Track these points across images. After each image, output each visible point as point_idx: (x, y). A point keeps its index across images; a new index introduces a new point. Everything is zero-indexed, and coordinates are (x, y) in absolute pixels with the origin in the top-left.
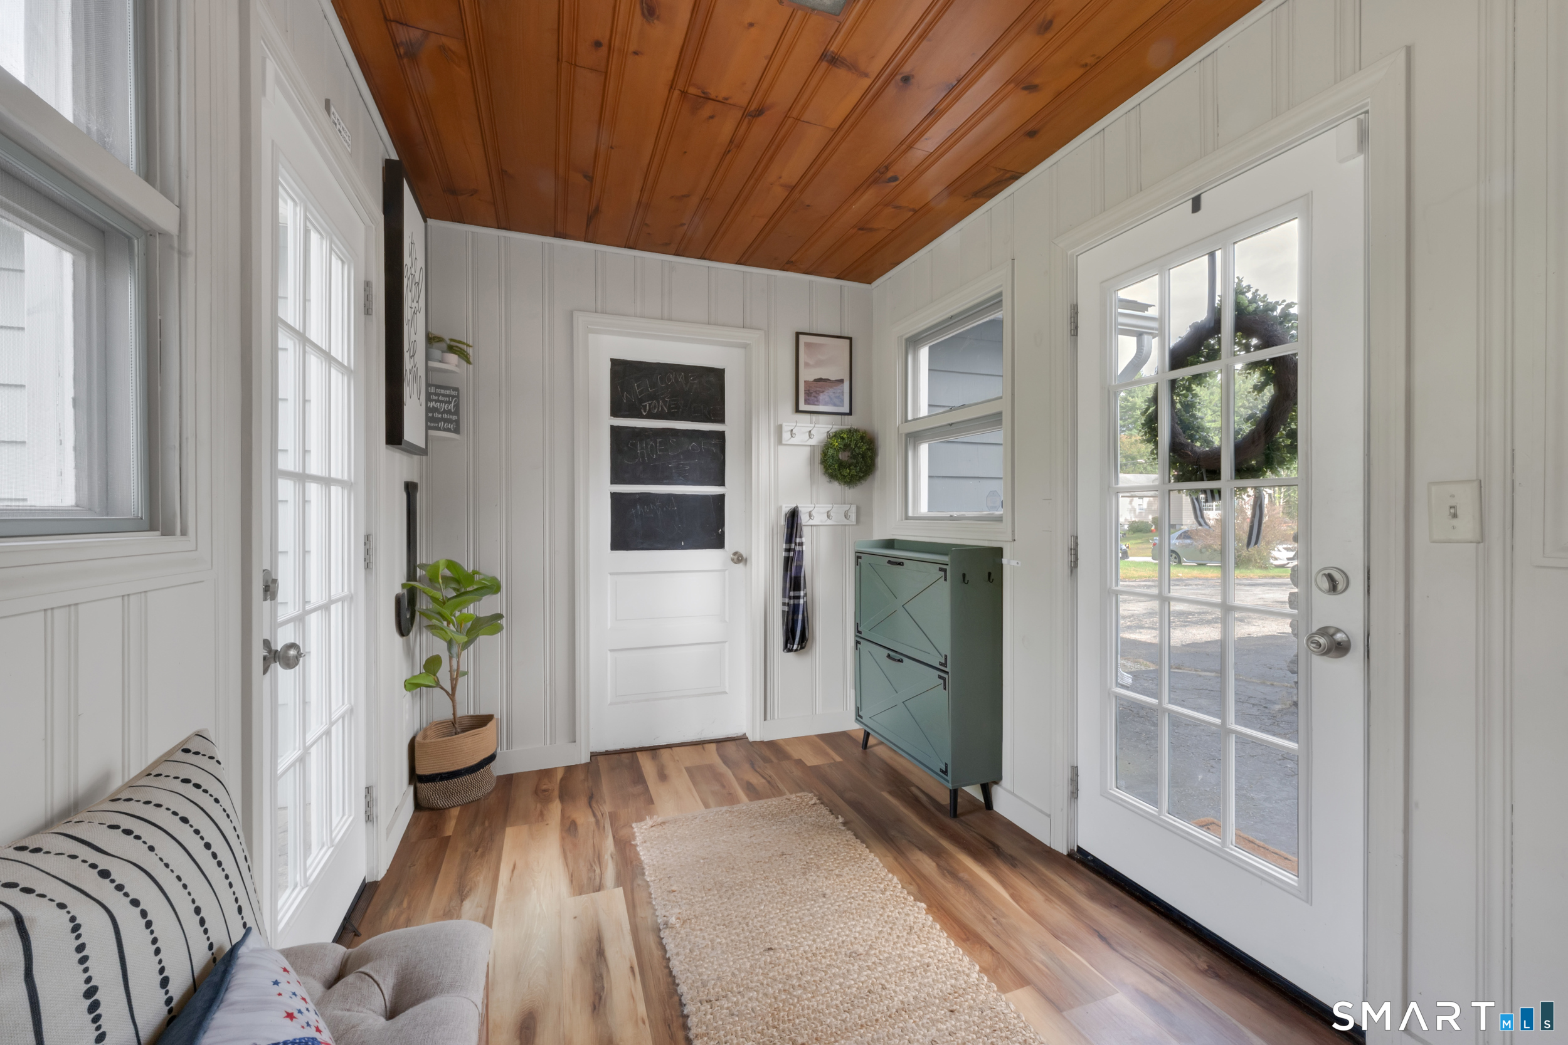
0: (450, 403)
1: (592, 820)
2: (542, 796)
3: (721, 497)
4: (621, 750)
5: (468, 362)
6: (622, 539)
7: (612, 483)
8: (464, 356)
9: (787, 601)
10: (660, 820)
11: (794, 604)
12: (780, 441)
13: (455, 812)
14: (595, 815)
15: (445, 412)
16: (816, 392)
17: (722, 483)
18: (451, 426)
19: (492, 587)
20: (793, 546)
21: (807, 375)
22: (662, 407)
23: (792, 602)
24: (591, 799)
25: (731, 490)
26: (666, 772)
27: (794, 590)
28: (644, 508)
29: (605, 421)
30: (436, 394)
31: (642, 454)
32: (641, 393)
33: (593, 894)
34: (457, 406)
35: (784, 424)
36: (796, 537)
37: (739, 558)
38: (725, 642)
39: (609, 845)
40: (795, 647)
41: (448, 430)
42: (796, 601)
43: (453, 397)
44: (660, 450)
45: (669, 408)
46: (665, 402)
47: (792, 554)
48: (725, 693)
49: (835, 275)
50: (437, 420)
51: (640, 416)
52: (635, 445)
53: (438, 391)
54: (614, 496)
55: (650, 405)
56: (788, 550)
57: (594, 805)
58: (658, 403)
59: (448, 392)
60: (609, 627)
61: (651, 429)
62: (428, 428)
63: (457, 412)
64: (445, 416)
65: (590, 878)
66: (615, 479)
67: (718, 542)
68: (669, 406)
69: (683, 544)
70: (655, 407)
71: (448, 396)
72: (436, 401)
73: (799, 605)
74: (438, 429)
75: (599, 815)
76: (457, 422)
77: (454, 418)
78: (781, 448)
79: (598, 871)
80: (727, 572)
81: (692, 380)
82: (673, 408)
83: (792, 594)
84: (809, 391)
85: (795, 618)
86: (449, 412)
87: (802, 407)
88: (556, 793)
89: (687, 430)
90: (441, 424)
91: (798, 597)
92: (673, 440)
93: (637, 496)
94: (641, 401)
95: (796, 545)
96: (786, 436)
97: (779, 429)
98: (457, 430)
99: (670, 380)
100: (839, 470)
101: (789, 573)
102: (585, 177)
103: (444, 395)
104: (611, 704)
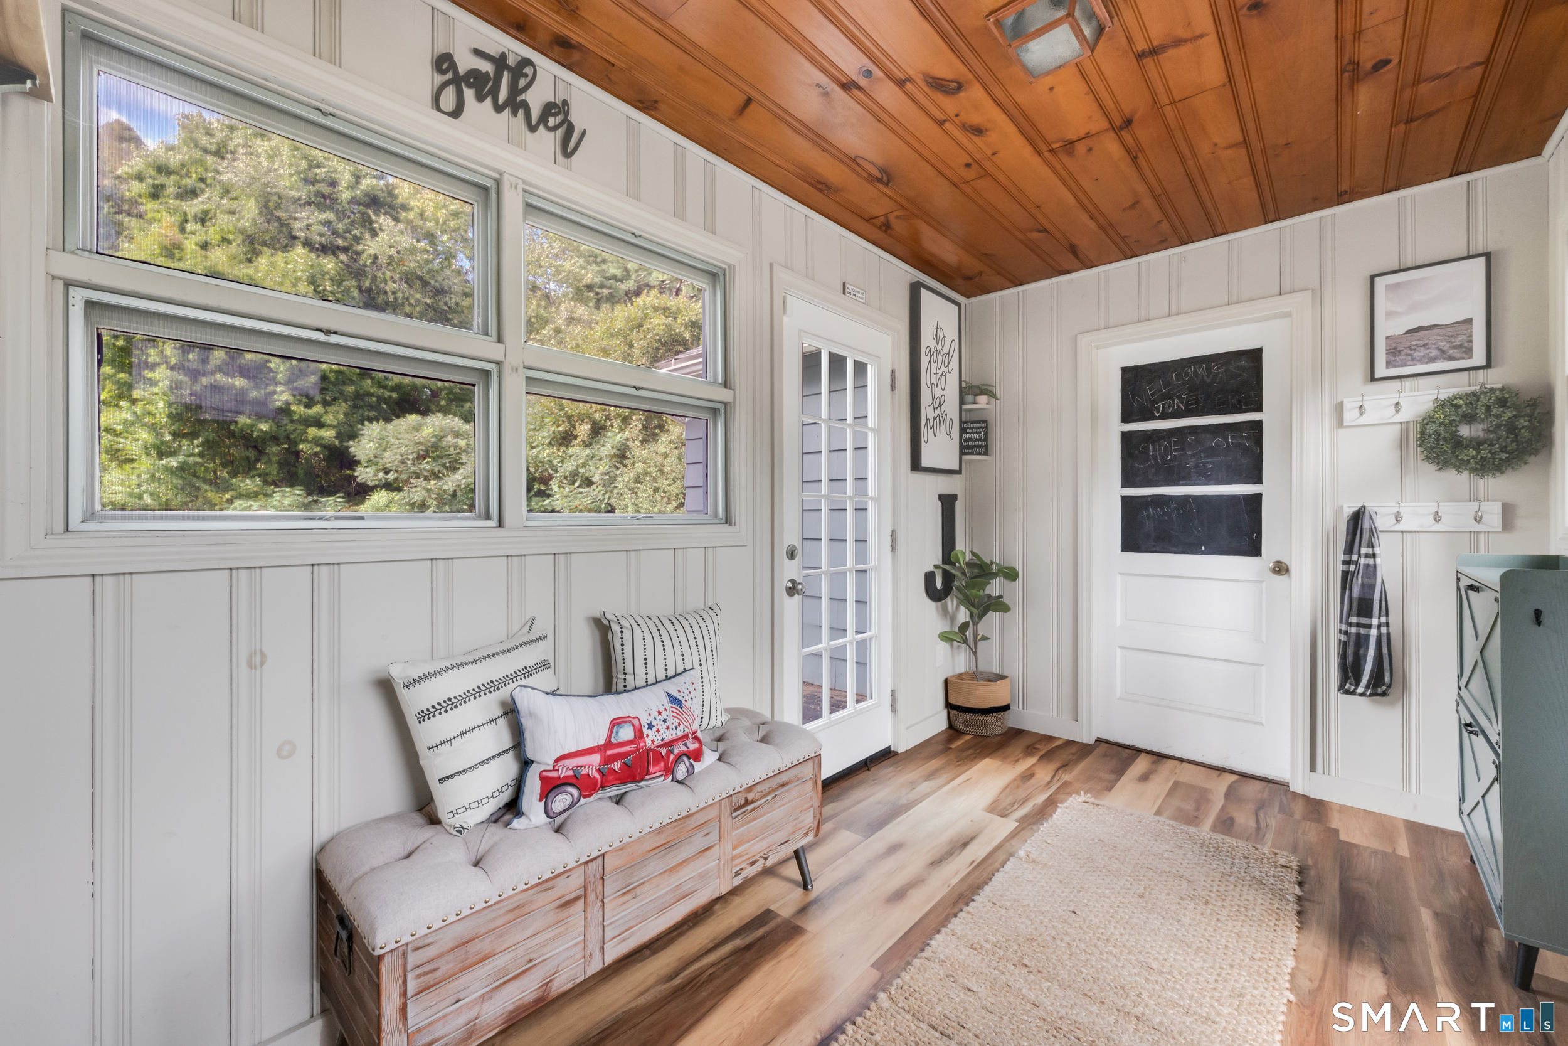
0: (980, 433)
1: (1048, 779)
2: (1030, 750)
3: (1258, 498)
4: (1132, 746)
5: (996, 398)
6: (1132, 541)
7: (1122, 486)
8: (991, 394)
9: (1344, 627)
10: (1097, 802)
11: (1358, 635)
12: (1340, 423)
13: (968, 737)
14: (1053, 777)
15: (977, 440)
16: (1410, 348)
17: (1259, 481)
18: (982, 450)
19: (1011, 575)
20: (1355, 557)
21: (1386, 328)
22: (1178, 406)
23: (1353, 630)
24: (1064, 766)
25: (1269, 489)
26: (1151, 776)
27: (1359, 615)
28: (1156, 511)
29: (1114, 427)
30: (970, 428)
31: (1155, 456)
32: (1153, 395)
33: (996, 817)
34: (986, 435)
35: (1346, 401)
36: (1360, 546)
37: (1280, 569)
38: (1262, 665)
39: (1041, 798)
40: (1360, 690)
41: (979, 454)
42: (1363, 631)
43: (983, 428)
44: (1175, 450)
45: (1187, 405)
46: (1181, 399)
47: (1352, 568)
48: (1261, 724)
49: (1448, 174)
50: (971, 447)
51: (1152, 418)
52: (1147, 448)
53: (972, 425)
54: (1124, 499)
55: (1163, 405)
56: (1347, 563)
57: (1060, 772)
58: (1174, 401)
59: (979, 425)
60: (1118, 623)
61: (1164, 430)
62: (962, 453)
63: (986, 439)
64: (977, 443)
65: (1005, 808)
66: (1126, 482)
67: (1254, 549)
68: (1187, 402)
69: (1203, 548)
70: (1170, 406)
71: (979, 428)
72: (970, 433)
73: (1368, 636)
74: (972, 453)
75: (1057, 778)
76: (986, 447)
77: (983, 444)
78: (1341, 431)
79: (1015, 807)
80: (1264, 584)
81: (1217, 369)
82: (1191, 404)
83: (1354, 619)
84: (1395, 348)
85: (1362, 652)
86: (980, 440)
87: (1381, 370)
88: (1042, 753)
89: (1209, 425)
90: (974, 450)
91: (1369, 626)
92: (1190, 439)
93: (1149, 499)
94: (1154, 402)
95: (1359, 556)
96: (1350, 415)
97: (1340, 408)
98: (986, 453)
99: (1187, 374)
100: (1453, 453)
101: (1347, 592)
102: (1040, 231)
103: (976, 428)
104: (1120, 699)
